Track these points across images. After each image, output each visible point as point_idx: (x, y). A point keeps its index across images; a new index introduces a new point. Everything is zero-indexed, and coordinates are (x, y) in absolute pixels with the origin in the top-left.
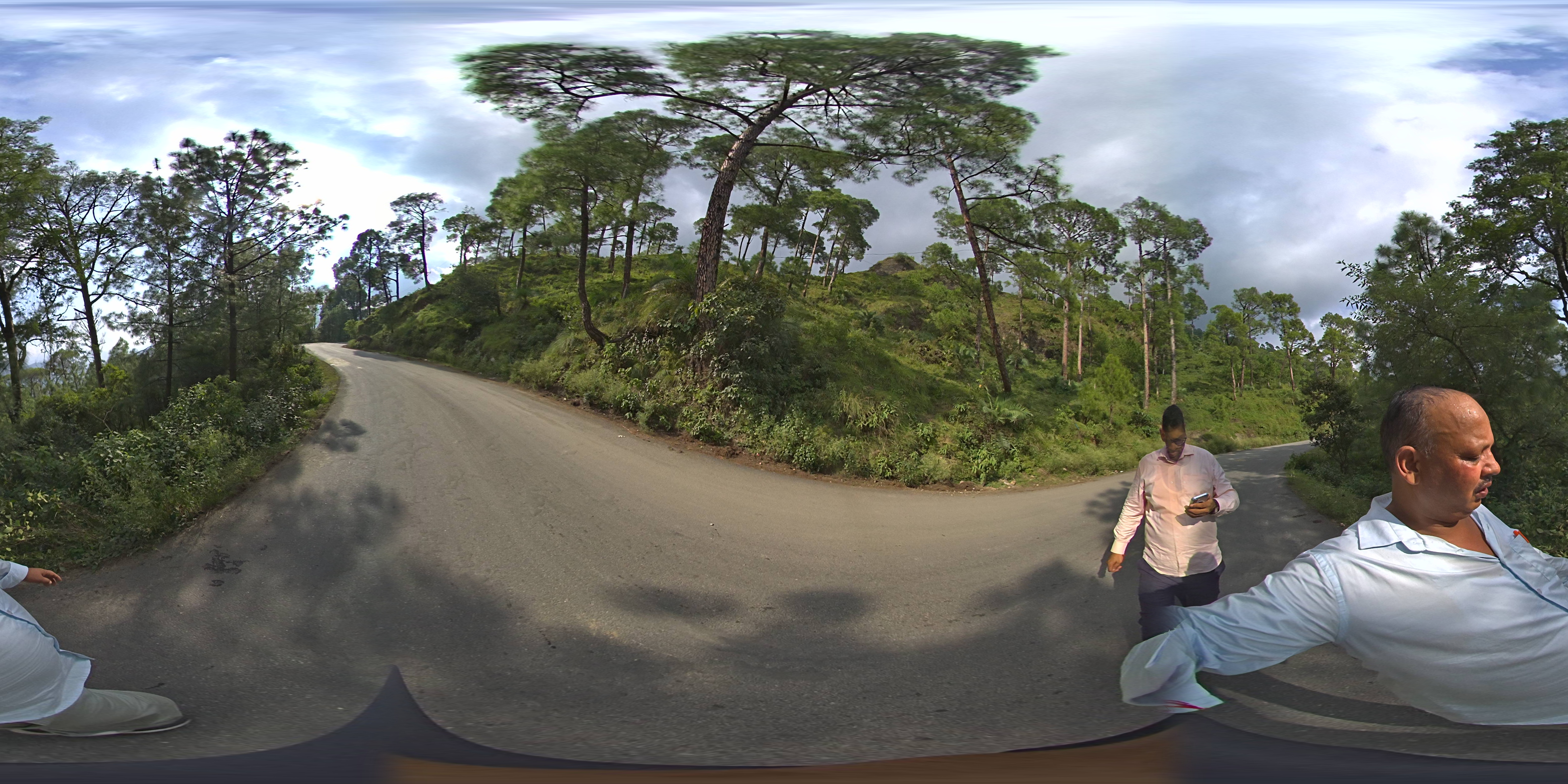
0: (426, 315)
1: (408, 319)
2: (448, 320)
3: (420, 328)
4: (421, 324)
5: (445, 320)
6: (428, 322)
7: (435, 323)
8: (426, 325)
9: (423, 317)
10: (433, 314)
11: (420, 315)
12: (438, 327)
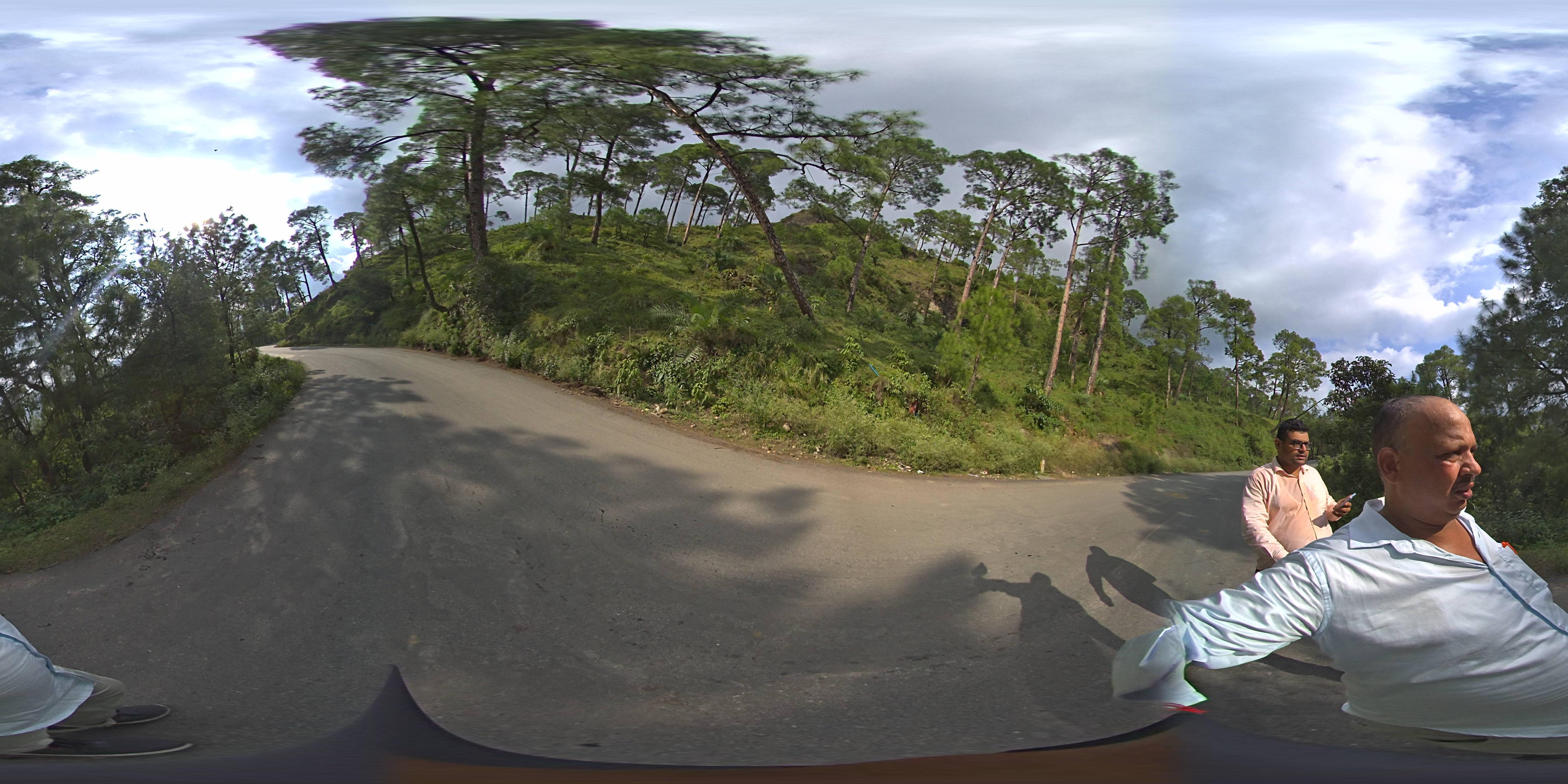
0: (338, 310)
1: (325, 315)
2: (356, 312)
3: (336, 321)
4: (336, 318)
5: (353, 312)
6: (341, 315)
7: (347, 316)
8: (340, 318)
9: (336, 312)
10: (343, 308)
11: (333, 310)
12: (349, 318)
